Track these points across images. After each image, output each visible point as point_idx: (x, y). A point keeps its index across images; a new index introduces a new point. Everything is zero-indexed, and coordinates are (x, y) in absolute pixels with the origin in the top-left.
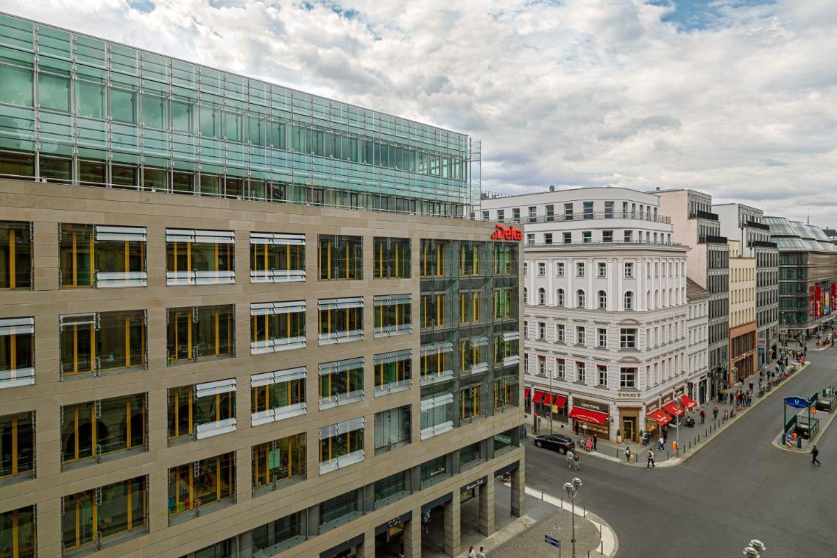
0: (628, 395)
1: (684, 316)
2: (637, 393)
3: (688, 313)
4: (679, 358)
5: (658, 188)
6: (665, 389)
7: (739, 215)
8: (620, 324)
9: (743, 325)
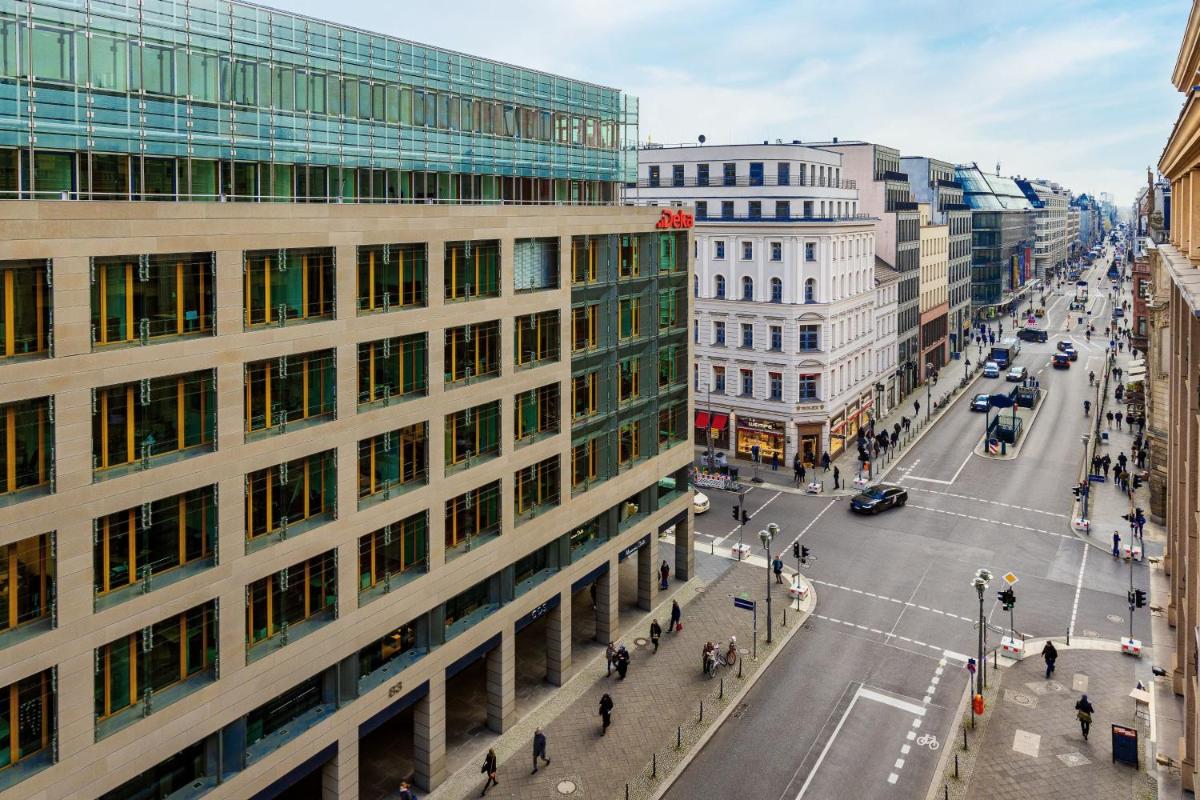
0: (809, 408)
1: (872, 303)
2: (819, 405)
3: (875, 300)
4: (867, 355)
5: (835, 140)
6: (851, 396)
7: (929, 172)
8: (800, 319)
9: (935, 307)
